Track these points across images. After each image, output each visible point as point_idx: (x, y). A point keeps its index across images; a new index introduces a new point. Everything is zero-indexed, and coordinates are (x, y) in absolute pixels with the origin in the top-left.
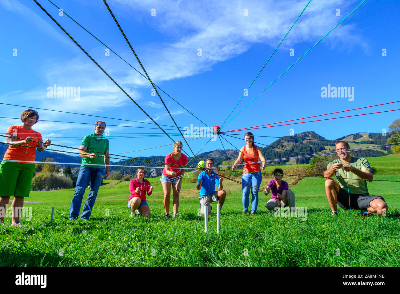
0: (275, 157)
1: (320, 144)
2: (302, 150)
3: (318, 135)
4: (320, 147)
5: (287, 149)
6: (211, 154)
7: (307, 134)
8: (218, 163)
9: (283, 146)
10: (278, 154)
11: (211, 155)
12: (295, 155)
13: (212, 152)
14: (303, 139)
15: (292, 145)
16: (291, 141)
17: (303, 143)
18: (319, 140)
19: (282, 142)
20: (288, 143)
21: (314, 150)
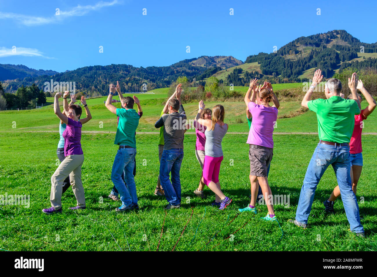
0: (285, 67)
1: (351, 49)
2: (324, 57)
3: (351, 35)
4: (350, 54)
5: (302, 56)
6: (194, 62)
7: (335, 34)
8: (203, 76)
9: (297, 52)
10: (289, 63)
11: (194, 64)
12: (312, 64)
13: (195, 59)
14: (328, 42)
15: (311, 50)
16: (310, 44)
17: (326, 48)
18: (350, 44)
19: (297, 45)
20: (305, 47)
21: (341, 57)
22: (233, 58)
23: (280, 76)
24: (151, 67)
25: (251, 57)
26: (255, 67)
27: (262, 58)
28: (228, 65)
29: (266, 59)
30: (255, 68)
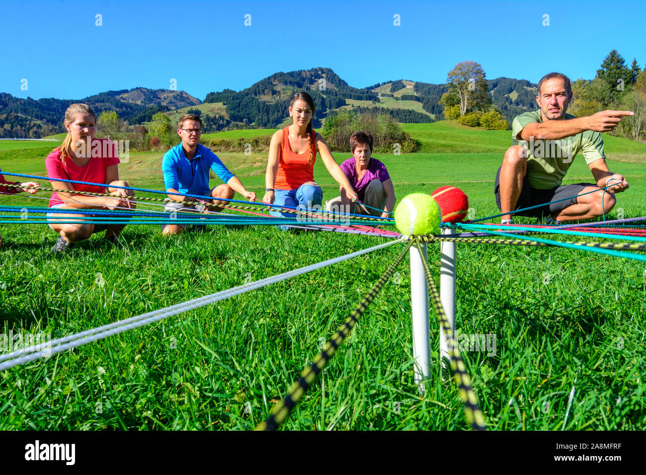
0: (259, 112)
1: (338, 94)
3: (338, 76)
4: (338, 100)
5: (281, 97)
6: (125, 95)
7: (320, 72)
8: (140, 117)
9: (274, 93)
10: (264, 106)
11: (124, 99)
13: (126, 91)
14: (312, 82)
15: (292, 91)
16: (291, 83)
17: (310, 89)
18: (337, 87)
19: (274, 83)
20: (284, 87)
21: (327, 103)
22: (186, 94)
23: (253, 124)
25: (212, 94)
26: (218, 109)
27: (227, 98)
28: (179, 104)
29: (233, 99)
30: (219, 111)
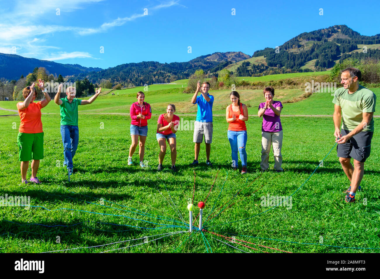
0: (288, 59)
1: (351, 42)
2: (325, 50)
3: (351, 29)
4: (350, 46)
5: (305, 49)
6: (209, 57)
7: (336, 29)
8: (216, 69)
9: (299, 46)
10: (292, 55)
11: (208, 59)
12: (314, 56)
13: (210, 55)
14: (329, 36)
15: (313, 44)
16: (312, 39)
17: (327, 41)
18: (351, 37)
19: (299, 40)
20: (307, 42)
21: (341, 49)
22: (242, 53)
23: (284, 67)
24: (174, 63)
25: (258, 51)
26: (261, 60)
27: (267, 53)
28: (238, 59)
29: (271, 53)
30: (261, 61)
